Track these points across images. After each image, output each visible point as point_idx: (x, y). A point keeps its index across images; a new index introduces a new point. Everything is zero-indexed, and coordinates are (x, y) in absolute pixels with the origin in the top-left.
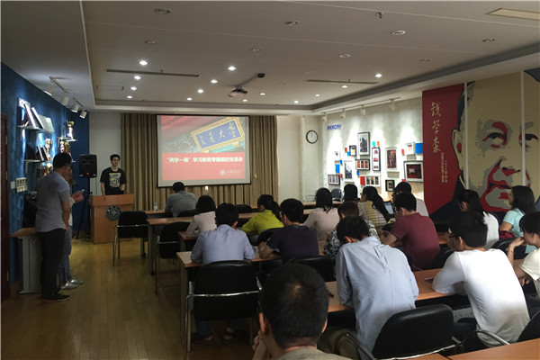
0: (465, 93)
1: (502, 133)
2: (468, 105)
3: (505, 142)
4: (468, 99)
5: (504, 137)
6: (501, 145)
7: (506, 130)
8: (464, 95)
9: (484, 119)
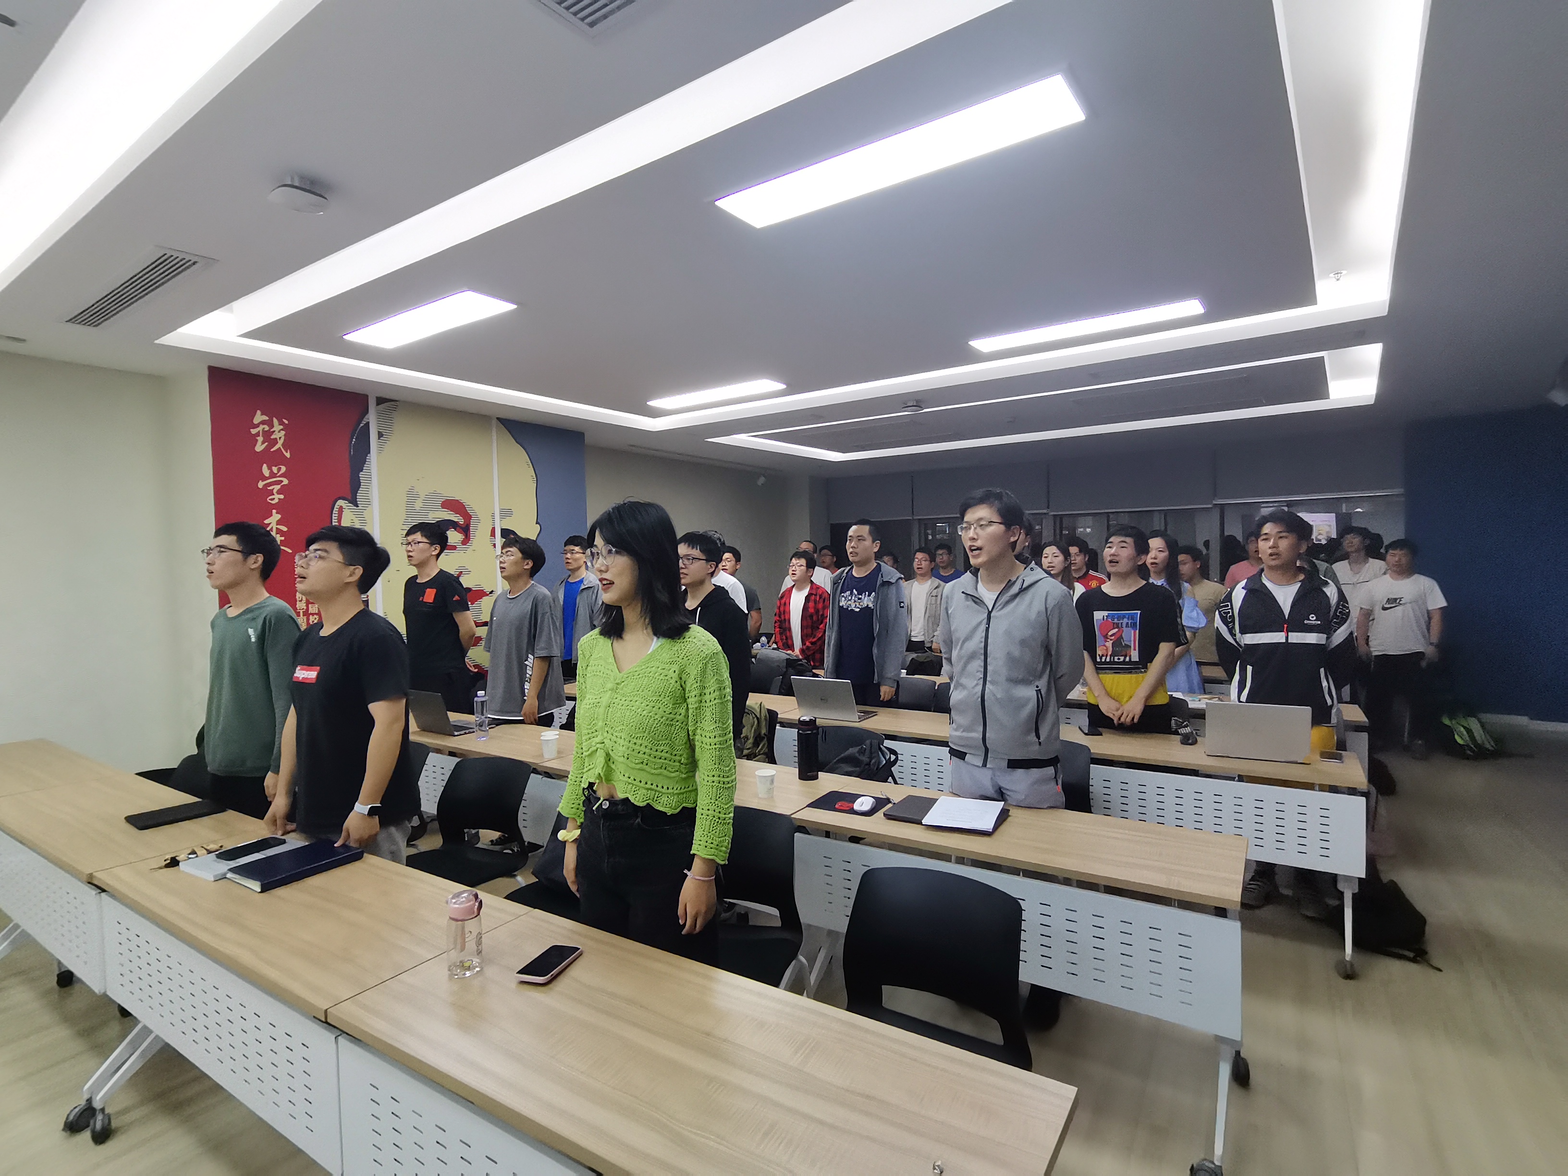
0: (372, 418)
1: (460, 520)
2: (380, 449)
3: (466, 540)
4: (380, 435)
5: (465, 530)
6: (460, 546)
7: (468, 517)
8: (368, 424)
9: (423, 490)
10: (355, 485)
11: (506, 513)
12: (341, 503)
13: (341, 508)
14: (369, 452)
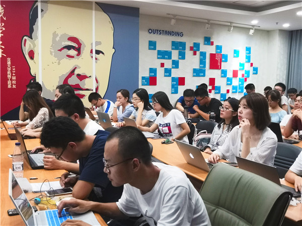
0: (39, 4)
6: (75, 56)
7: (80, 44)
8: (37, 6)
9: (60, 33)
10: (32, 30)
11: (98, 43)
12: (25, 38)
13: (25, 40)
14: (38, 17)
